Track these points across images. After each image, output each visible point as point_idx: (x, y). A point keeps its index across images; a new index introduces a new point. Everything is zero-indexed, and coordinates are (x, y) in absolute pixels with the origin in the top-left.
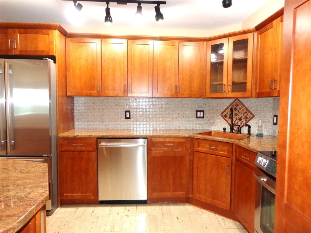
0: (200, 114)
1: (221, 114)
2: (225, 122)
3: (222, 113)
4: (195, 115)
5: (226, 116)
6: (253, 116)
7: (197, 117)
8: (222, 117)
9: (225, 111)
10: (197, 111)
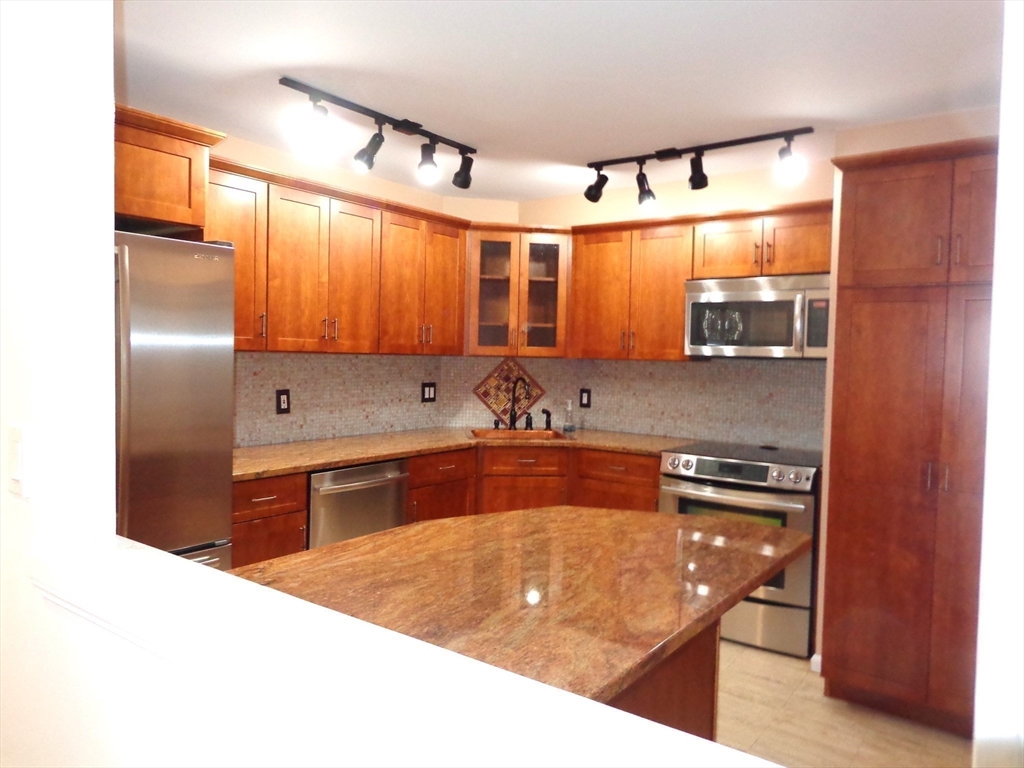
0: (429, 393)
1: (475, 391)
2: (485, 407)
3: (478, 387)
4: (420, 395)
5: (486, 394)
6: (543, 392)
7: (424, 400)
8: (476, 398)
9: (484, 382)
10: (424, 385)
